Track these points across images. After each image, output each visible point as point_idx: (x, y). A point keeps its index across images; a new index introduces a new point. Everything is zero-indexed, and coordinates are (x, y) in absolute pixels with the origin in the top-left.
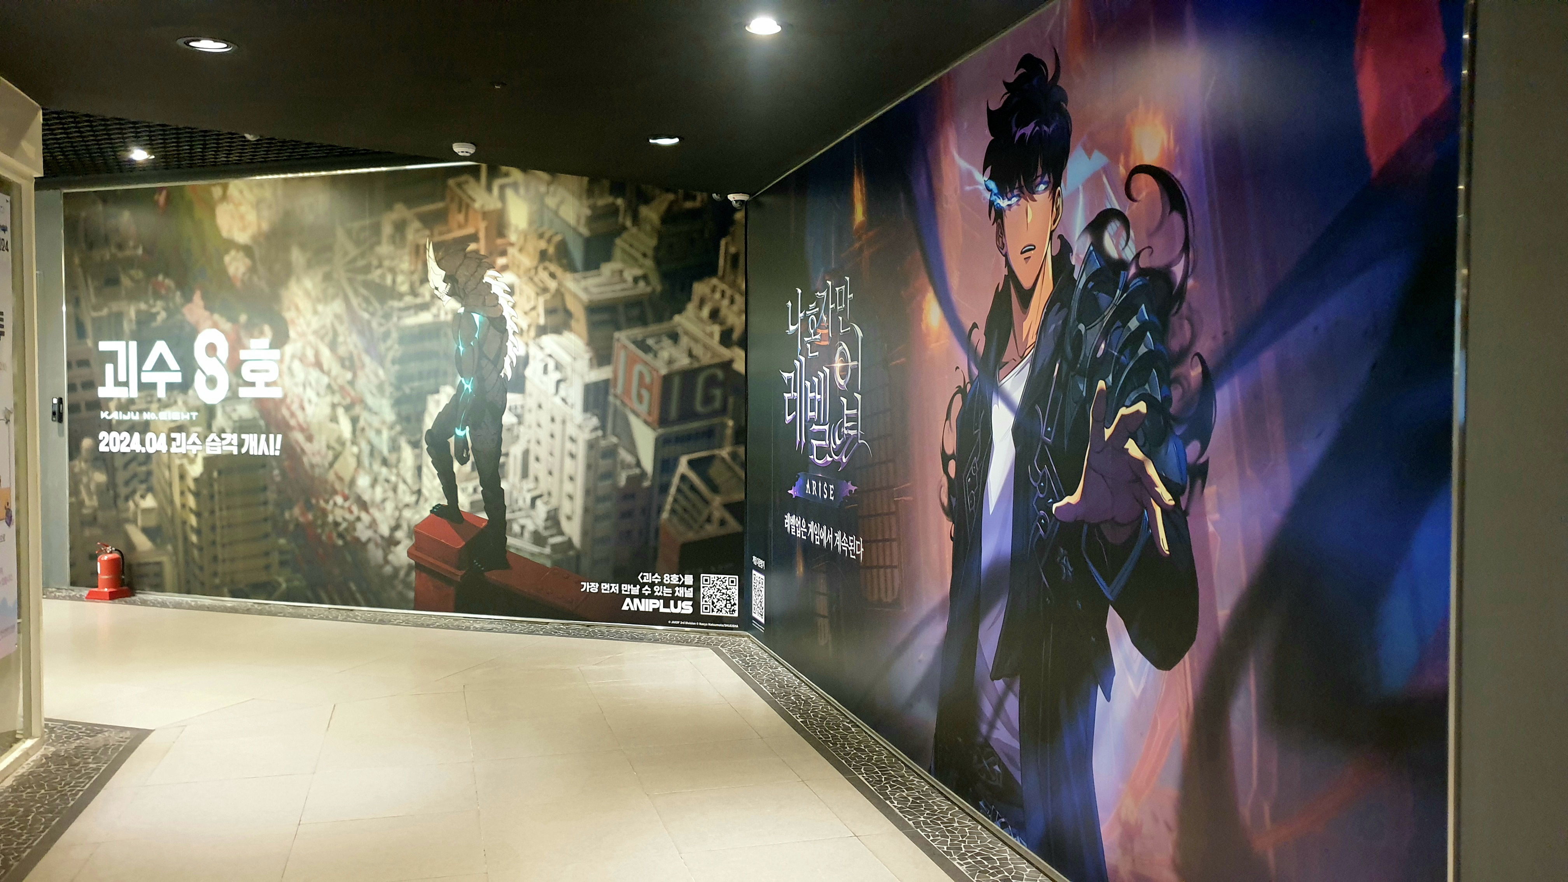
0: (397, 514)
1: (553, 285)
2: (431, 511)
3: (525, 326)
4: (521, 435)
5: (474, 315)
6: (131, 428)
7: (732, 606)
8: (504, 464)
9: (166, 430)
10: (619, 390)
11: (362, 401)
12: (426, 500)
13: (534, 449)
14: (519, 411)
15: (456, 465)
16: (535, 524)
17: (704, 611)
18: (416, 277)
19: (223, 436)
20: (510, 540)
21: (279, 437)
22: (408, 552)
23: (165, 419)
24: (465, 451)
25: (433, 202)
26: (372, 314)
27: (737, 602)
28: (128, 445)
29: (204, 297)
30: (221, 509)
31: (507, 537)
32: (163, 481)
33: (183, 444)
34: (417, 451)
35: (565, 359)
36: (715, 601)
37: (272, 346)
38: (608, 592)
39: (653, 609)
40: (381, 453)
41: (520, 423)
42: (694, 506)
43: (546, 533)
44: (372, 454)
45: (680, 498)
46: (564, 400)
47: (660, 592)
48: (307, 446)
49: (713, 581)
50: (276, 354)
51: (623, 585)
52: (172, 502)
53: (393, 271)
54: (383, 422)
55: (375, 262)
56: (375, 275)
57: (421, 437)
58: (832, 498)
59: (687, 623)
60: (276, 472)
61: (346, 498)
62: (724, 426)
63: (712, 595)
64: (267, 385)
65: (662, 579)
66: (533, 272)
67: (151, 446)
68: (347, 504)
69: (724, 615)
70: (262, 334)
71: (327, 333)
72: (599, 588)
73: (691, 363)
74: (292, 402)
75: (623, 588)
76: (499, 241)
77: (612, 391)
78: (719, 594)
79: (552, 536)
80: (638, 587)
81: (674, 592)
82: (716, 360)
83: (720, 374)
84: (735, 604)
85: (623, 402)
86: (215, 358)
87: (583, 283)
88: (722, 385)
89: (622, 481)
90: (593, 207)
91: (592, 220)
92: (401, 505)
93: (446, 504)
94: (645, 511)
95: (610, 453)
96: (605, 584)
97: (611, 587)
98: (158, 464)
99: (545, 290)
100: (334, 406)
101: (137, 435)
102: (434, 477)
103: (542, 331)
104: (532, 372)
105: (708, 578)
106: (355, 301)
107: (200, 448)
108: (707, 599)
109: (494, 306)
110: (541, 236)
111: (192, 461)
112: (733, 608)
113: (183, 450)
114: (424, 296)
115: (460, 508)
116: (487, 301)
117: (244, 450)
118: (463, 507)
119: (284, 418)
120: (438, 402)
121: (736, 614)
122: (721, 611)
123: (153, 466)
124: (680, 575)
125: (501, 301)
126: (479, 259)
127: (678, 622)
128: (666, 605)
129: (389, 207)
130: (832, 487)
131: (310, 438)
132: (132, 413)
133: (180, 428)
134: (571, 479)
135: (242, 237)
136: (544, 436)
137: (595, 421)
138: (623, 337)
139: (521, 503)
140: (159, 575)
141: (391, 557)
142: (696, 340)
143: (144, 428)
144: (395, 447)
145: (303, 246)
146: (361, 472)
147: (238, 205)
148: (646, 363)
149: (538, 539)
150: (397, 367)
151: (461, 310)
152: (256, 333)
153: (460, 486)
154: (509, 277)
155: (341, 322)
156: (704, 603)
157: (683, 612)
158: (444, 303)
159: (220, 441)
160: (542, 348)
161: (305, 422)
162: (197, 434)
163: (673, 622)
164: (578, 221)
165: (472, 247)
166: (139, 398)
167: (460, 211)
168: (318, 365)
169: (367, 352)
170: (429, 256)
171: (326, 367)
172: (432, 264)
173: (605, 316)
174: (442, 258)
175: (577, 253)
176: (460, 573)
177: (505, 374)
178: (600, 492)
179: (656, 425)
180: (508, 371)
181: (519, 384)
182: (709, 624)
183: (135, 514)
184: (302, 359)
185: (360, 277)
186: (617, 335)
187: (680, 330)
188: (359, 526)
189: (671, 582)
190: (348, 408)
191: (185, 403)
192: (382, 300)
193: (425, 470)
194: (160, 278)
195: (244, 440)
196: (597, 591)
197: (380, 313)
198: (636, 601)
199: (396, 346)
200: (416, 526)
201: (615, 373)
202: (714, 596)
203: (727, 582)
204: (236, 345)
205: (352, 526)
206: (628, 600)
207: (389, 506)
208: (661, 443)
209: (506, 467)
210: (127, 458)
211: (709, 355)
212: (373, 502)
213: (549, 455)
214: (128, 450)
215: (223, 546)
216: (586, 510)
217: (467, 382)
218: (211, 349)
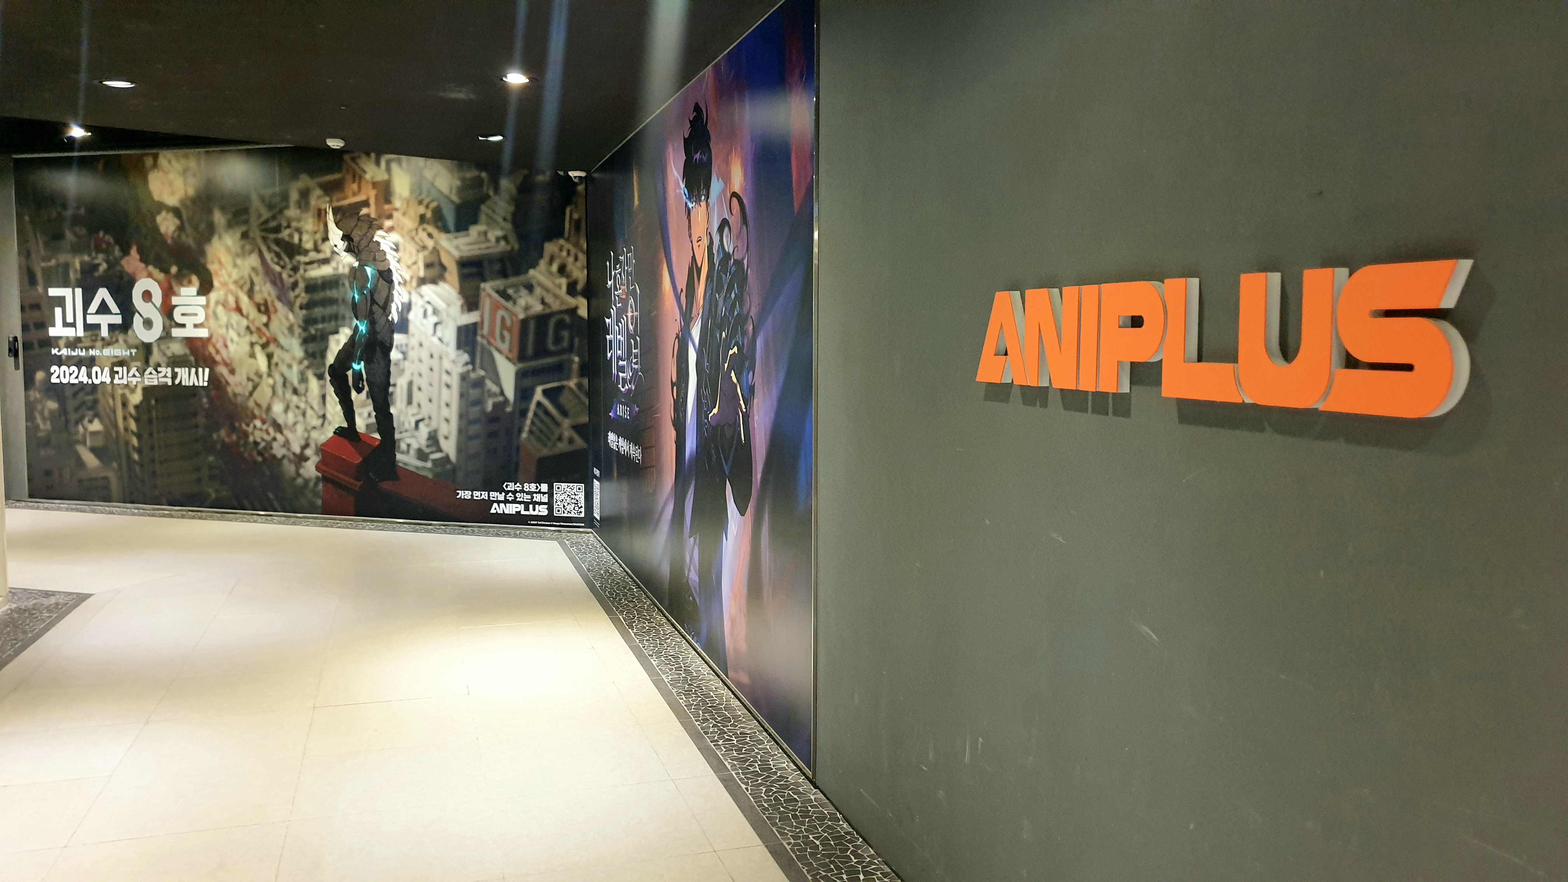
0: (306, 435)
1: (430, 243)
2: (335, 433)
3: (408, 278)
4: (406, 369)
5: (366, 267)
6: (79, 363)
7: (579, 508)
8: (392, 394)
9: (110, 365)
10: (486, 331)
11: (275, 340)
12: (330, 423)
13: (417, 381)
14: (404, 349)
15: (354, 394)
16: (418, 442)
17: (557, 513)
18: (319, 236)
19: (159, 369)
20: (399, 457)
21: (207, 370)
22: (316, 467)
23: (109, 355)
24: (361, 382)
25: (332, 173)
26: (283, 267)
27: (583, 506)
28: (77, 377)
29: (140, 251)
30: (158, 432)
31: (396, 453)
32: (108, 410)
33: (124, 377)
34: (321, 382)
35: (441, 305)
36: (566, 504)
37: (200, 293)
38: (479, 498)
39: (516, 512)
40: (292, 384)
41: (405, 359)
42: (548, 427)
43: (427, 450)
44: (284, 385)
45: (537, 421)
46: (440, 339)
47: (521, 498)
48: (230, 379)
49: (564, 488)
50: (202, 300)
51: (491, 493)
52: (116, 426)
53: (299, 231)
54: (294, 358)
55: (284, 224)
56: (285, 234)
57: (325, 371)
58: (628, 418)
59: (543, 523)
60: (205, 400)
61: (264, 422)
62: (571, 361)
63: (563, 500)
64: (196, 326)
65: (523, 487)
66: (414, 233)
67: (97, 378)
68: (265, 427)
69: (573, 516)
70: (190, 282)
71: (245, 283)
72: (472, 495)
73: (544, 309)
74: (217, 341)
75: (491, 495)
76: (386, 207)
77: (479, 332)
78: (568, 499)
79: (432, 452)
80: (503, 494)
81: (533, 498)
82: (564, 307)
83: (567, 318)
84: (581, 507)
85: (489, 342)
86: (150, 303)
87: (456, 242)
88: (570, 327)
89: (489, 407)
90: (463, 180)
91: (460, 190)
92: (309, 428)
93: (347, 426)
94: (508, 432)
95: (479, 383)
96: (477, 492)
97: (481, 494)
98: (103, 394)
99: (424, 248)
100: (252, 345)
101: (84, 369)
102: (337, 404)
103: (422, 281)
104: (414, 316)
105: (560, 486)
106: (268, 256)
107: (139, 380)
108: (559, 503)
109: (383, 261)
110: (420, 203)
111: (133, 391)
112: (580, 510)
113: (124, 381)
114: (325, 252)
115: (358, 430)
116: (377, 257)
117: (177, 382)
118: (360, 429)
119: (210, 354)
120: (338, 341)
121: (582, 515)
122: (570, 513)
123: (99, 395)
124: (538, 484)
125: (388, 257)
126: (369, 221)
127: (536, 522)
128: (527, 509)
129: (295, 176)
130: (628, 409)
131: (232, 372)
132: (80, 350)
133: (121, 363)
134: (447, 405)
135: (172, 201)
136: (424, 369)
137: (466, 357)
138: (488, 287)
139: (407, 426)
140: (107, 487)
141: (302, 471)
142: (547, 290)
143: (90, 362)
144: (303, 379)
145: (223, 209)
146: (276, 400)
147: (166, 173)
148: (506, 309)
149: (422, 455)
150: (304, 312)
151: (356, 264)
152: (185, 282)
153: (357, 411)
154: (394, 237)
155: (257, 274)
156: (557, 506)
157: (540, 514)
158: (342, 258)
159: (156, 373)
160: (422, 296)
161: (229, 357)
162: (136, 368)
163: (532, 522)
164: (451, 192)
165: (364, 211)
166: (85, 337)
167: (354, 181)
168: (239, 310)
169: (279, 298)
170: (329, 218)
171: (245, 312)
172: (332, 225)
173: (473, 270)
174: (340, 220)
175: (450, 218)
176: (359, 484)
177: (392, 318)
178: (472, 417)
179: (516, 360)
180: (394, 316)
181: (403, 326)
182: (561, 524)
183: (84, 436)
184: (225, 305)
185: (272, 236)
186: (483, 285)
187: (534, 282)
188: (275, 445)
189: (530, 490)
190: (264, 346)
191: (125, 341)
192: (291, 256)
193: (328, 398)
194: (101, 234)
195: (177, 373)
196: (470, 497)
197: (289, 266)
198: (502, 505)
199: (303, 295)
200: (322, 445)
201: (482, 317)
202: (564, 501)
203: (575, 489)
204: (168, 292)
205: (269, 446)
206: (495, 505)
207: (300, 428)
208: (520, 376)
209: (394, 397)
210: (76, 389)
211: (558, 303)
212: (286, 425)
213: (429, 386)
214: (76, 381)
215: (161, 463)
216: (460, 431)
217: (362, 324)
218: (147, 296)
